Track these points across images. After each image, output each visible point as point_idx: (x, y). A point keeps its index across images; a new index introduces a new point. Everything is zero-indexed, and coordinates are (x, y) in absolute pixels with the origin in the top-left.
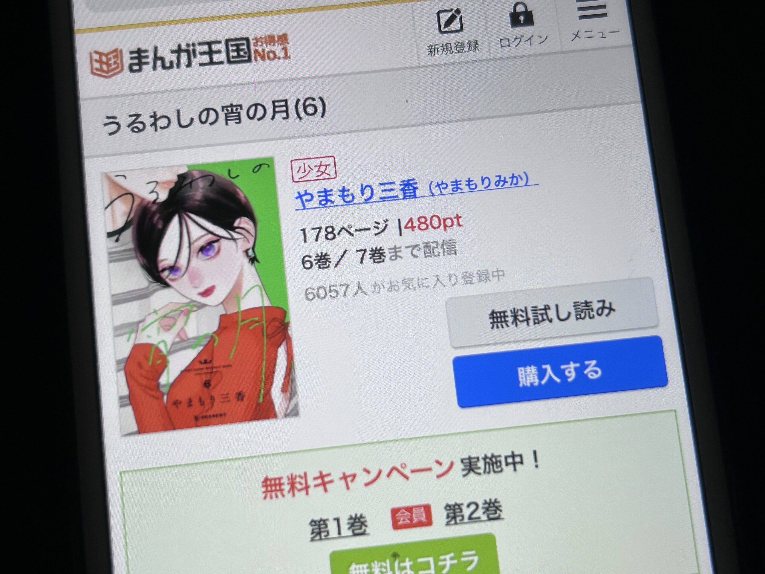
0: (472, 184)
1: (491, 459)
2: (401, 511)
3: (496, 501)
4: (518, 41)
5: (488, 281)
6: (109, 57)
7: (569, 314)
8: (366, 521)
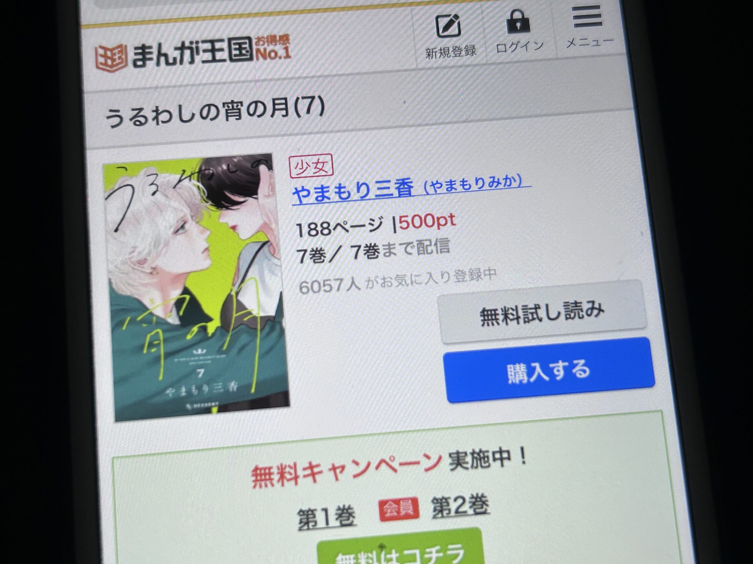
0: (467, 185)
1: (478, 454)
2: (388, 504)
3: (483, 496)
4: (514, 46)
5: (480, 279)
6: (114, 52)
7: (559, 313)
8: (353, 512)
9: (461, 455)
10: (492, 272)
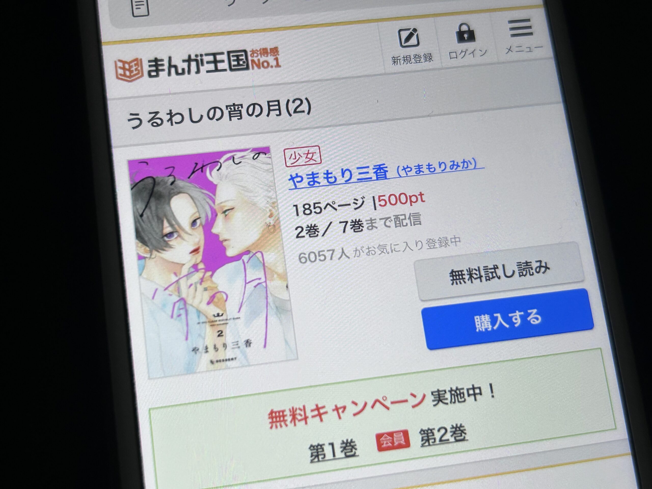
0: (432, 168)
1: (456, 392)
2: (384, 436)
3: (461, 426)
4: (463, 54)
5: (448, 246)
6: (131, 64)
7: (514, 272)
8: (355, 445)
9: (441, 393)
10: (457, 240)
